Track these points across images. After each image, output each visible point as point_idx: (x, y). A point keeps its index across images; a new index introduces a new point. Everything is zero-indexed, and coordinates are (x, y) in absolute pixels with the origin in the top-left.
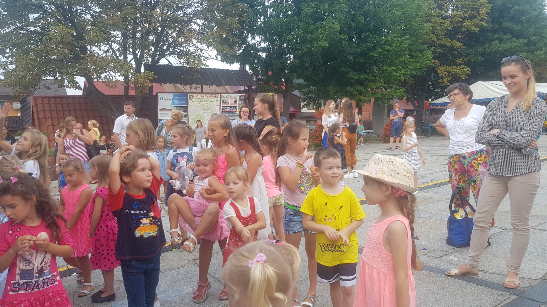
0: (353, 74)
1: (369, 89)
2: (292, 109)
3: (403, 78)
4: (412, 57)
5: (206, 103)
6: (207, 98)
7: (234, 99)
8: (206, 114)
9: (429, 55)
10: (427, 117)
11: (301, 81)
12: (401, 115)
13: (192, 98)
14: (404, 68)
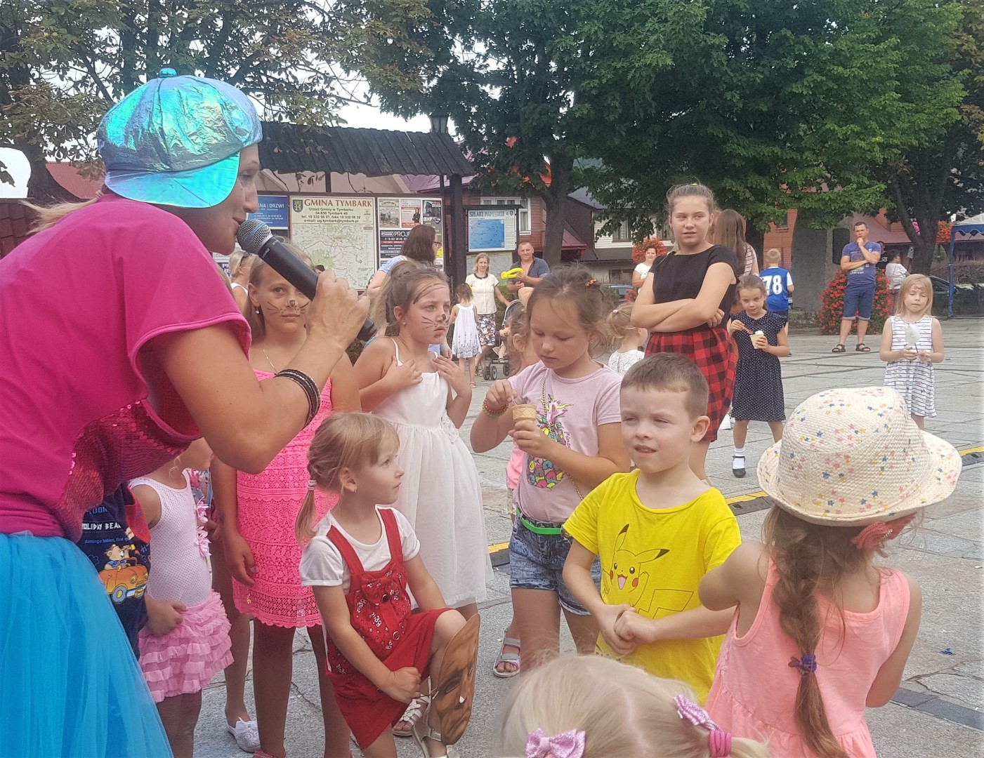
0: (739, 145)
1: (785, 186)
2: (569, 240)
3: (879, 156)
4: (906, 97)
5: (339, 221)
6: (340, 207)
7: (413, 212)
8: (338, 250)
9: (956, 91)
10: (946, 263)
11: (597, 163)
12: (873, 256)
13: (302, 207)
14: (883, 127)
